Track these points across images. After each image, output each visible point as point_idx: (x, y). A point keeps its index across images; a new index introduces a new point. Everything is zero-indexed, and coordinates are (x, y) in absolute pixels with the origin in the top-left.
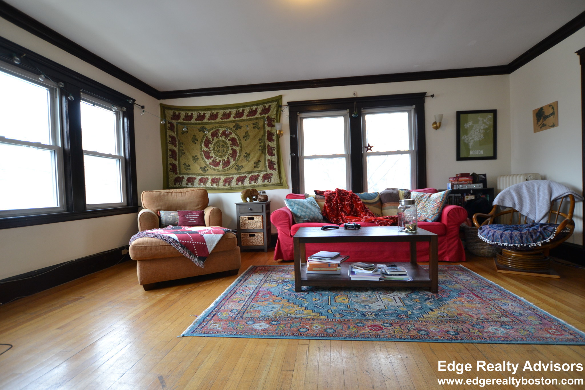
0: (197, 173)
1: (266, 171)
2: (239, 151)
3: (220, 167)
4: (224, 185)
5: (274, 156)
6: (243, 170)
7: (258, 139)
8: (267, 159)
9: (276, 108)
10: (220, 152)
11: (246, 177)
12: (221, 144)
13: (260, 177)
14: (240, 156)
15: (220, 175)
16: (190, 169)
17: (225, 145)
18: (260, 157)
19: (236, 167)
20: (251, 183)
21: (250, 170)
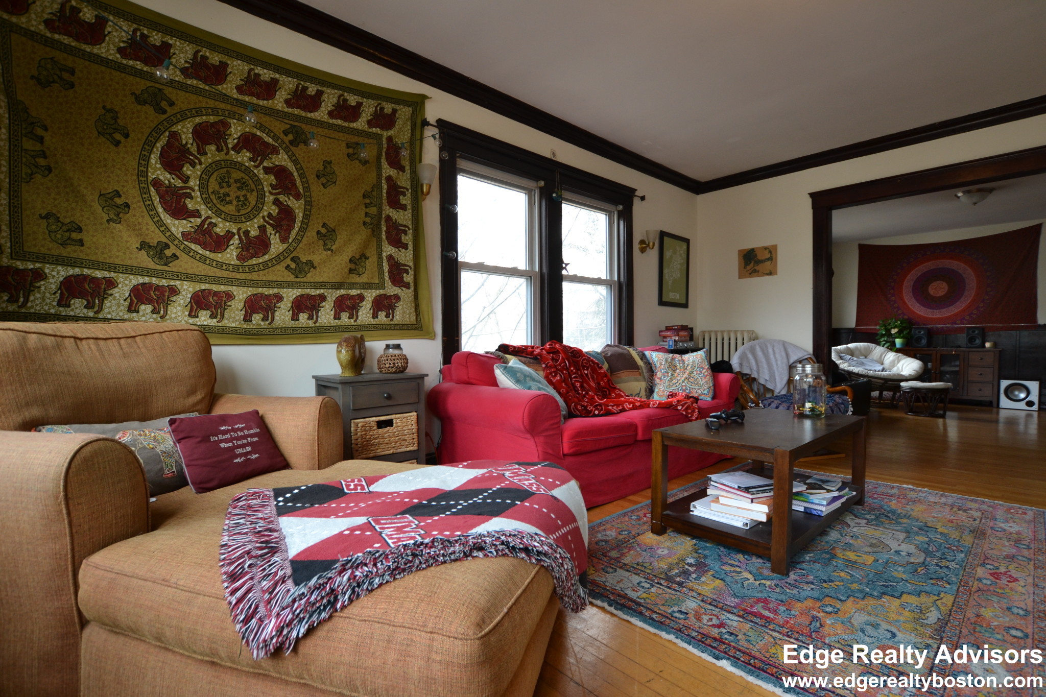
0: (117, 261)
1: (382, 286)
2: (301, 215)
3: (231, 255)
4: (245, 320)
5: (406, 248)
6: (312, 276)
7: (362, 192)
8: (384, 254)
9: (409, 123)
10: (230, 202)
11: (323, 298)
12: (236, 175)
13: (364, 303)
14: (303, 229)
15: (230, 282)
16: (81, 243)
17: (248, 183)
18: (366, 245)
19: (288, 261)
20: (339, 319)
21: (338, 280)
